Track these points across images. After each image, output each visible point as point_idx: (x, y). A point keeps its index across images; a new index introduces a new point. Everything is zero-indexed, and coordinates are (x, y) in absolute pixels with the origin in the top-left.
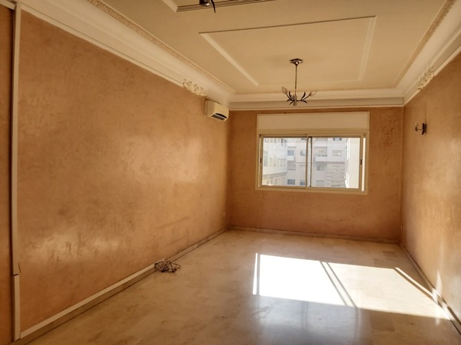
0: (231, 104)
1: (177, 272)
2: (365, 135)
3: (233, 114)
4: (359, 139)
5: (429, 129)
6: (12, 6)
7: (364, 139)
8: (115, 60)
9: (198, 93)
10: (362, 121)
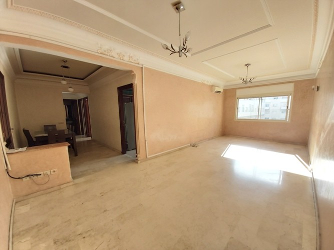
0: (225, 86)
1: (198, 147)
2: (291, 95)
3: (225, 91)
4: (287, 97)
5: (320, 89)
6: (142, 66)
7: (290, 97)
8: (175, 77)
9: (208, 84)
10: (290, 87)
